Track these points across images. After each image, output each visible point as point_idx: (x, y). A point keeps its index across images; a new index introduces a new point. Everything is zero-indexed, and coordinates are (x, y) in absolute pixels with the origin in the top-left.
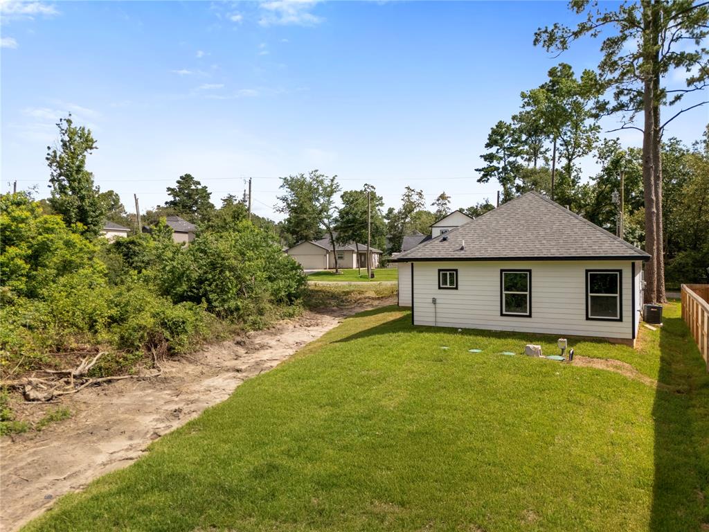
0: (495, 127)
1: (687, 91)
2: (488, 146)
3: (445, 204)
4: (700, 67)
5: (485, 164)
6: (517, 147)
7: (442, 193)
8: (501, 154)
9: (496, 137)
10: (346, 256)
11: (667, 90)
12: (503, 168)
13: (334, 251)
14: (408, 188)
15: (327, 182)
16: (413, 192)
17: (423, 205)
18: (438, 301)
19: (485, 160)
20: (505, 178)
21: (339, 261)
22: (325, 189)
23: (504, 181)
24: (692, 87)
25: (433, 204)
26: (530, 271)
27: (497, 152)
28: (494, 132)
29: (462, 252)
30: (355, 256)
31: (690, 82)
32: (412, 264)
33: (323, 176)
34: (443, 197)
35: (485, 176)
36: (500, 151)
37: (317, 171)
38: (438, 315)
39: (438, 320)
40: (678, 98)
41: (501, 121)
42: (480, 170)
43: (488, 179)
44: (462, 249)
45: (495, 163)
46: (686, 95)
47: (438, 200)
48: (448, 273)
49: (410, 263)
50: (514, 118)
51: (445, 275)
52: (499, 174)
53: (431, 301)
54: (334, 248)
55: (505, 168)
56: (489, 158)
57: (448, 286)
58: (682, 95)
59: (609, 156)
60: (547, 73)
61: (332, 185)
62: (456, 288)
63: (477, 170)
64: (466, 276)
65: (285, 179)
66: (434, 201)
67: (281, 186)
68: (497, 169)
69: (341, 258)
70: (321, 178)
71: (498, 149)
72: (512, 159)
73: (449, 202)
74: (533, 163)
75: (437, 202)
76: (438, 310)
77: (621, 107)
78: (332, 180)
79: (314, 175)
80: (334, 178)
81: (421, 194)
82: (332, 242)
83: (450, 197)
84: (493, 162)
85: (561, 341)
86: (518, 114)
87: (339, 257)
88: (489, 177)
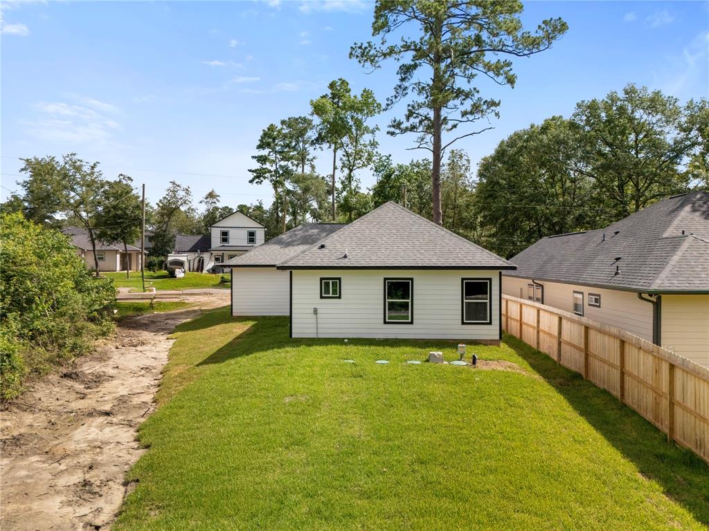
0: (266, 130)
1: (461, 122)
2: (259, 147)
3: (215, 203)
4: (473, 103)
5: (257, 165)
6: (288, 152)
7: (211, 191)
8: (272, 157)
9: (267, 140)
10: (107, 257)
11: (448, 118)
12: (275, 171)
13: (94, 251)
14: (173, 183)
15: (86, 169)
16: (178, 188)
17: (190, 202)
18: (319, 311)
19: (258, 161)
20: (277, 182)
21: (100, 263)
22: (83, 177)
23: (276, 184)
24: (465, 119)
25: (201, 202)
26: (412, 279)
27: (269, 155)
28: (265, 135)
29: (347, 260)
30: (118, 256)
31: (464, 114)
32: (291, 272)
33: (81, 161)
34: (211, 195)
35: (258, 177)
36: (271, 154)
37: (74, 155)
38: (319, 326)
39: (320, 331)
40: (455, 126)
41: (272, 125)
42: (253, 171)
43: (262, 181)
44: (345, 257)
45: (268, 166)
46: (460, 124)
47: (206, 198)
48: (331, 281)
49: (288, 271)
50: (283, 122)
51: (327, 285)
52: (271, 176)
53: (312, 311)
54: (94, 248)
55: (276, 171)
56: (262, 159)
57: (331, 295)
58: (457, 124)
59: (383, 170)
60: (328, 85)
61: (92, 173)
62: (340, 297)
63: (250, 171)
64: (350, 285)
65: (27, 160)
66: (202, 199)
67: (22, 170)
68: (270, 171)
69: (101, 259)
70: (78, 163)
71: (270, 152)
72: (283, 163)
73: (218, 201)
74: (301, 168)
75: (206, 201)
76: (319, 321)
77: (413, 128)
78: (93, 168)
79: (70, 160)
80: (95, 165)
81: (187, 190)
82: (93, 241)
83: (219, 196)
84: (265, 164)
85: (462, 347)
86: (287, 120)
87: (99, 258)
88: (262, 178)
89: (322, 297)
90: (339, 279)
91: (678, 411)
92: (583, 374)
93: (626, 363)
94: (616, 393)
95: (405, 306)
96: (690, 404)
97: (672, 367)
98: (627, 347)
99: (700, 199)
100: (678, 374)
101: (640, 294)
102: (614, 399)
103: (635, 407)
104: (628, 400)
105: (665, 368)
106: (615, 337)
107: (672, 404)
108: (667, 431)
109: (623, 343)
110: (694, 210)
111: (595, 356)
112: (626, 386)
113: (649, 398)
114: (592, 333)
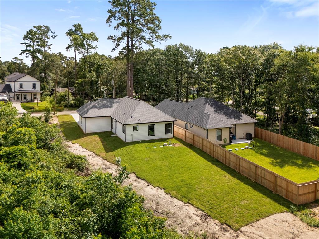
2: (24, 39)
18: (133, 135)
26: (155, 125)
28: (28, 33)
32: (126, 125)
38: (133, 138)
39: (133, 140)
44: (139, 120)
51: (135, 128)
53: (131, 135)
57: (136, 130)
62: (138, 131)
64: (140, 127)
71: (31, 42)
89: (134, 131)
90: (138, 126)
91: (214, 152)
92: (193, 145)
93: (204, 143)
94: (201, 149)
95: (153, 131)
96: (217, 152)
97: (213, 145)
98: (204, 140)
99: (209, 101)
100: (214, 146)
101: (205, 129)
102: (201, 150)
103: (206, 152)
104: (204, 151)
105: (212, 146)
106: (201, 138)
107: (213, 151)
108: (212, 156)
109: (203, 139)
110: (209, 105)
111: (196, 141)
112: (204, 148)
113: (208, 150)
114: (195, 136)
